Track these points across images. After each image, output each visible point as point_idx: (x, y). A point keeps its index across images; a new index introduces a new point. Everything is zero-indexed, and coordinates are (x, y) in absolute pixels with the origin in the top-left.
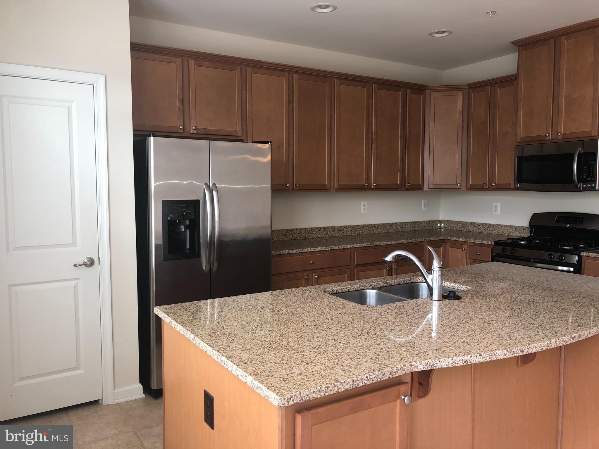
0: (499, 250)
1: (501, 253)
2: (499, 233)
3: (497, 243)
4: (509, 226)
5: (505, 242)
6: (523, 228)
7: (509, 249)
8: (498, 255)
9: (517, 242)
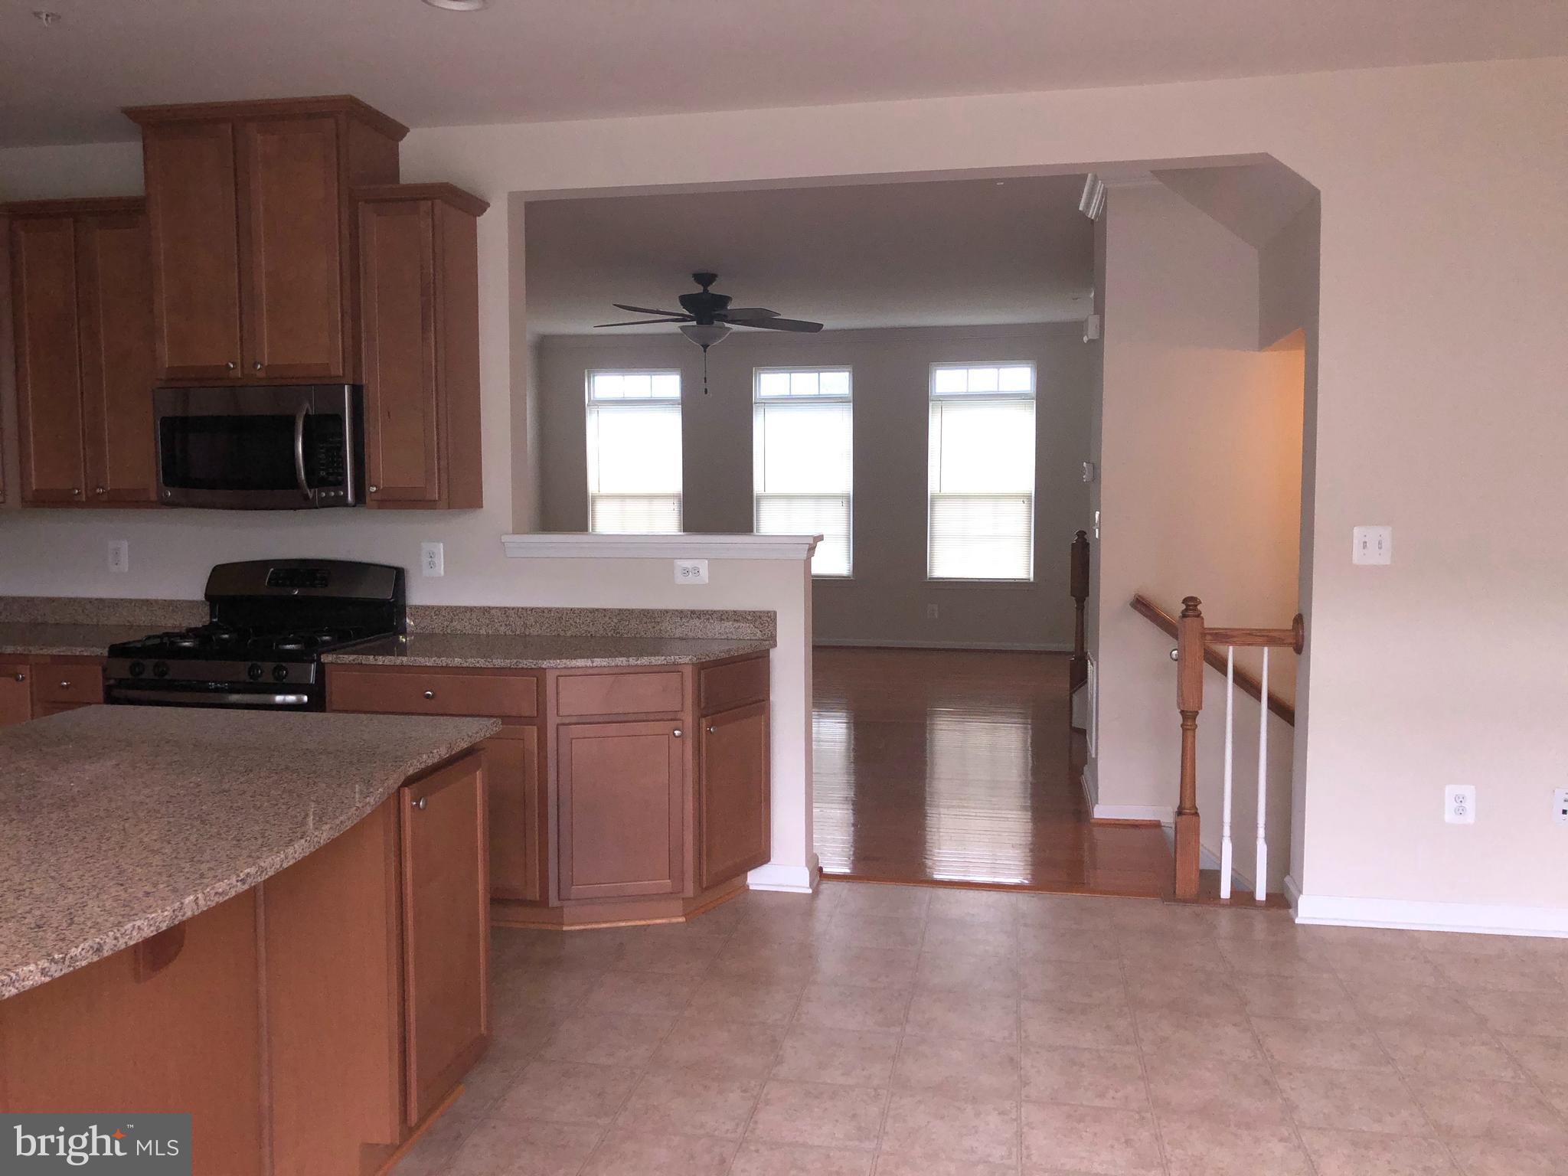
0: (122, 668)
1: (130, 677)
2: (129, 622)
3: (118, 651)
4: (156, 601)
5: (139, 645)
6: (192, 604)
7: (150, 663)
8: (121, 683)
9: (172, 643)
